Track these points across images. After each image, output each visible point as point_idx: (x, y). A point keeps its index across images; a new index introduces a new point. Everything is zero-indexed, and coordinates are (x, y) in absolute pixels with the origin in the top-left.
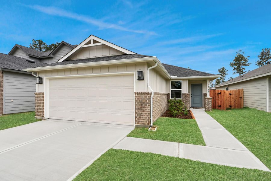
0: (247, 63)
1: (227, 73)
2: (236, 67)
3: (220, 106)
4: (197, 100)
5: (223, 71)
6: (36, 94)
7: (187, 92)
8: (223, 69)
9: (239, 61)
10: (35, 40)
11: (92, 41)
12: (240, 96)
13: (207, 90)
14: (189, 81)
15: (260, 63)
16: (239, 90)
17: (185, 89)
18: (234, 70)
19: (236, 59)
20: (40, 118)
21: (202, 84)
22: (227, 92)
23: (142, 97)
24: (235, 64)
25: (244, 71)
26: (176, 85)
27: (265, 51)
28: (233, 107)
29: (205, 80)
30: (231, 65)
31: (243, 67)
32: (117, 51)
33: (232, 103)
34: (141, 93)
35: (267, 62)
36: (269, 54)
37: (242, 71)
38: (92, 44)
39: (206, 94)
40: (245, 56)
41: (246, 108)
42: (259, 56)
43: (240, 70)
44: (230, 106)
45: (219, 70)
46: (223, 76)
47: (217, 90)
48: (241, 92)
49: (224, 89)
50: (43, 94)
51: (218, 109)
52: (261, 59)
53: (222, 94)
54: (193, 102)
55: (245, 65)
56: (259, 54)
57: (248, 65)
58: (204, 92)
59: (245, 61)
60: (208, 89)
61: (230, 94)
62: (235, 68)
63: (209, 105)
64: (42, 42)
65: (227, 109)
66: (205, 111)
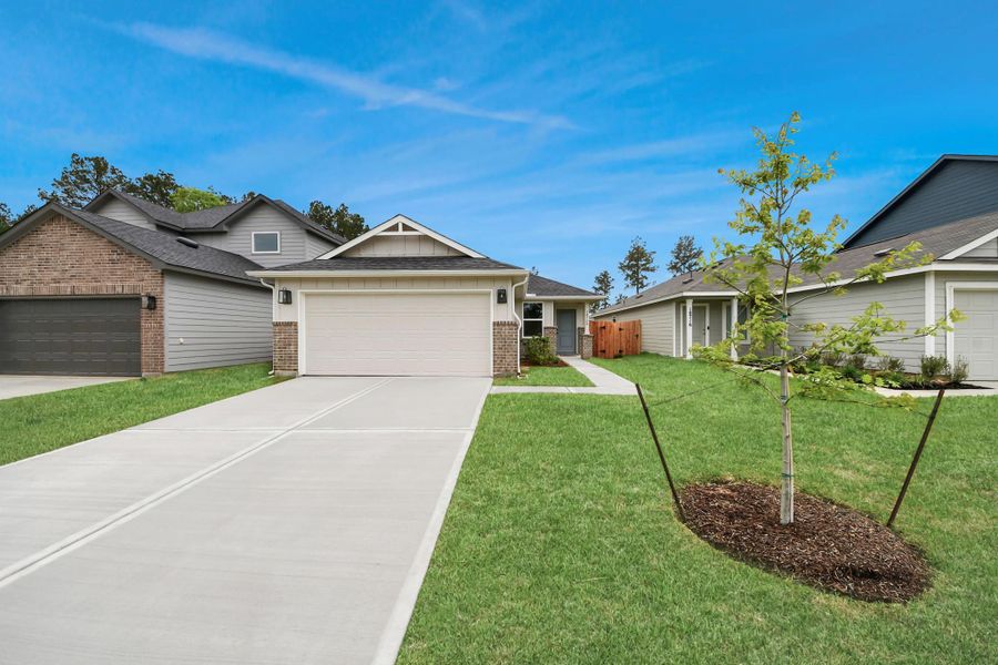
0: (650, 266)
1: (612, 284)
2: (630, 273)
3: (604, 351)
4: (567, 341)
5: (604, 281)
6: (277, 324)
7: (552, 325)
8: (605, 275)
9: (637, 260)
10: (82, 156)
11: (400, 227)
12: (635, 333)
13: (585, 321)
14: (556, 303)
15: (674, 267)
16: (634, 322)
17: (548, 318)
18: (626, 279)
19: (631, 257)
20: (287, 373)
21: (575, 311)
22: (616, 326)
23: (506, 330)
24: (629, 267)
25: (645, 282)
26: (534, 311)
27: (685, 243)
28: (624, 353)
29: (581, 304)
30: (621, 268)
31: (644, 273)
32: (449, 248)
33: (624, 344)
34: (503, 324)
35: (687, 265)
36: (692, 249)
37: (642, 283)
38: (401, 232)
39: (583, 329)
40: (648, 249)
41: (645, 354)
42: (673, 252)
43: (637, 279)
44: (620, 351)
45: (597, 278)
46: (606, 292)
47: (599, 321)
48: (637, 325)
49: (610, 320)
50: (296, 324)
51: (601, 357)
52: (677, 257)
53: (608, 329)
54: (559, 344)
55: (647, 269)
56: (674, 248)
57: (653, 270)
58: (579, 325)
59: (648, 261)
60: (588, 319)
61: (620, 329)
62: (628, 275)
63: (588, 349)
64: (106, 165)
65: (616, 357)
66: (582, 358)
